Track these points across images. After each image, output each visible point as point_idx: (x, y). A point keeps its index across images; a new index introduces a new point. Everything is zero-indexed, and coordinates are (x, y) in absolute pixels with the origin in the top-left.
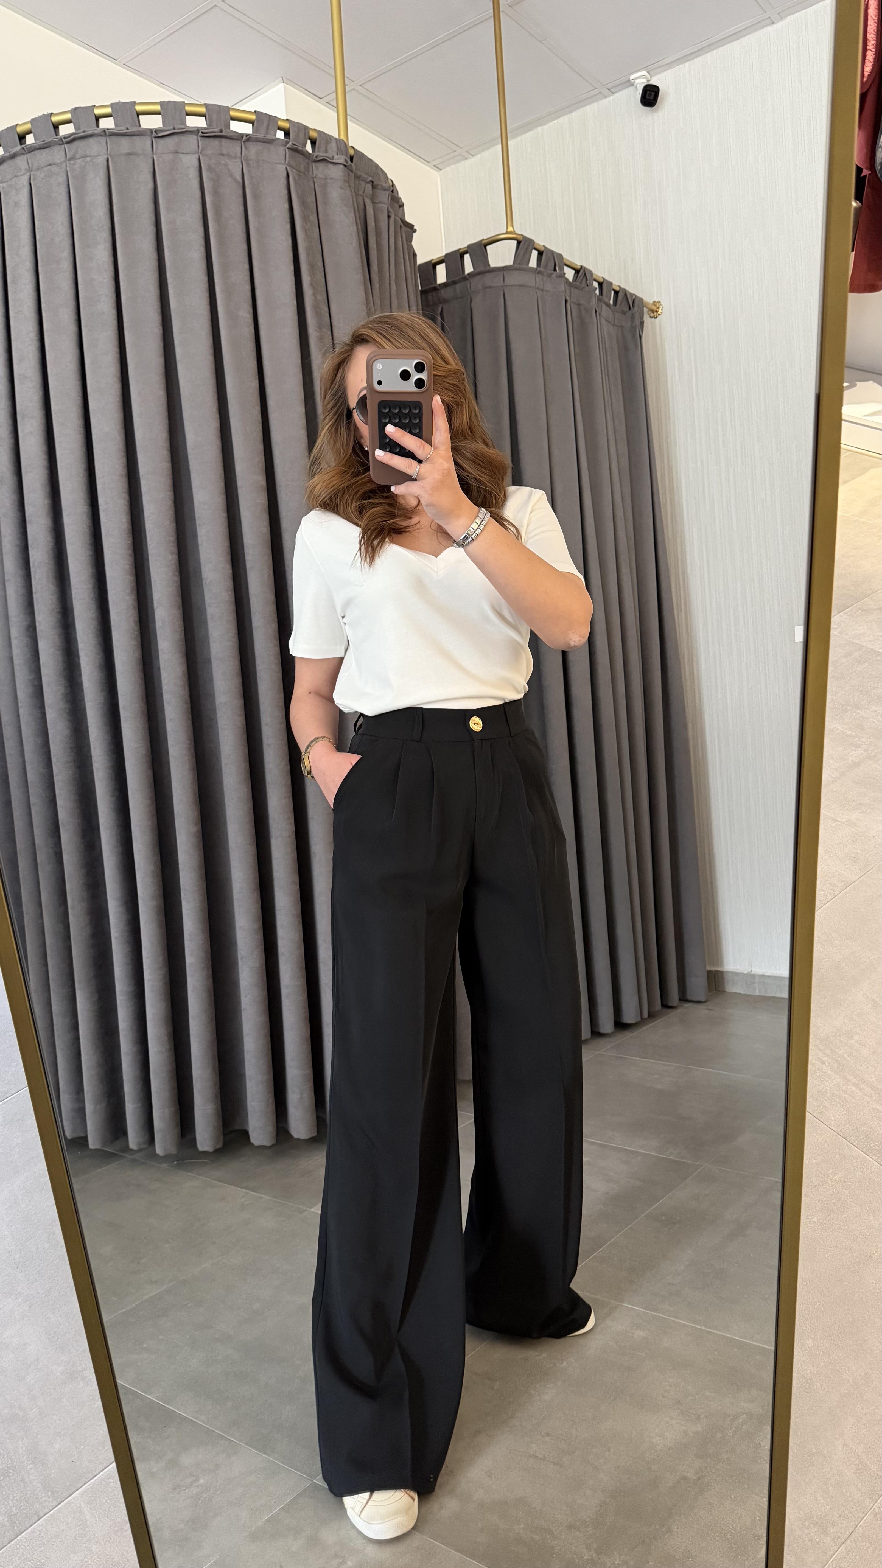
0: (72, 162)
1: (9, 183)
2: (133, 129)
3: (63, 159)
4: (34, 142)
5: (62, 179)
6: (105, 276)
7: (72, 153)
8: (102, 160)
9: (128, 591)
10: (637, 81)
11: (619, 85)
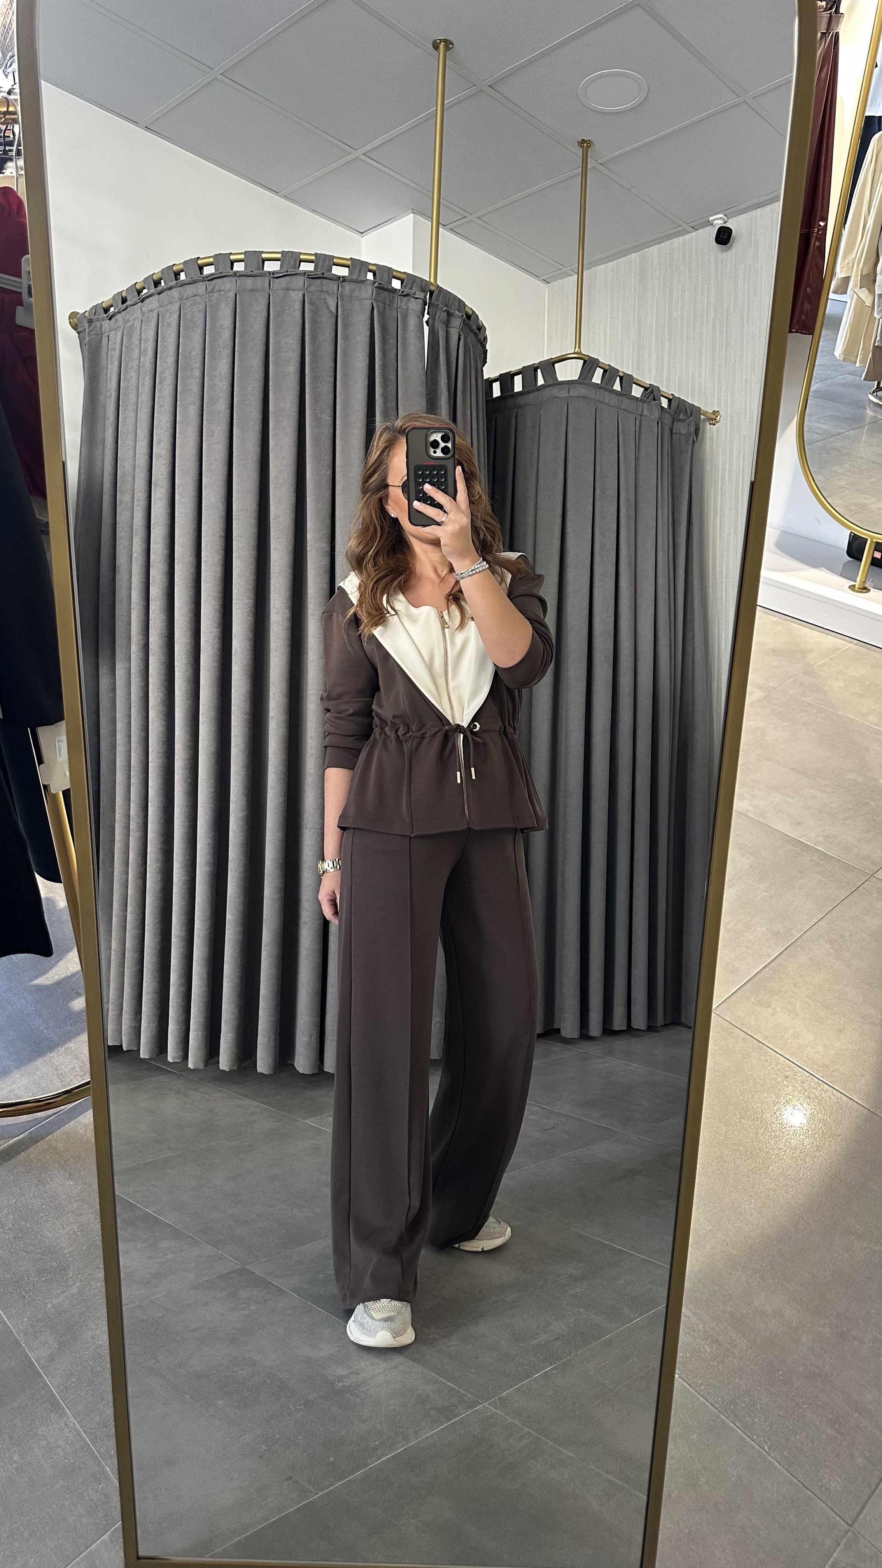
0: (211, 294)
1: (166, 308)
2: (256, 272)
3: (204, 293)
4: (185, 278)
5: (202, 307)
6: (225, 383)
7: (211, 287)
8: (232, 294)
9: (216, 625)
10: (715, 222)
11: (700, 224)
